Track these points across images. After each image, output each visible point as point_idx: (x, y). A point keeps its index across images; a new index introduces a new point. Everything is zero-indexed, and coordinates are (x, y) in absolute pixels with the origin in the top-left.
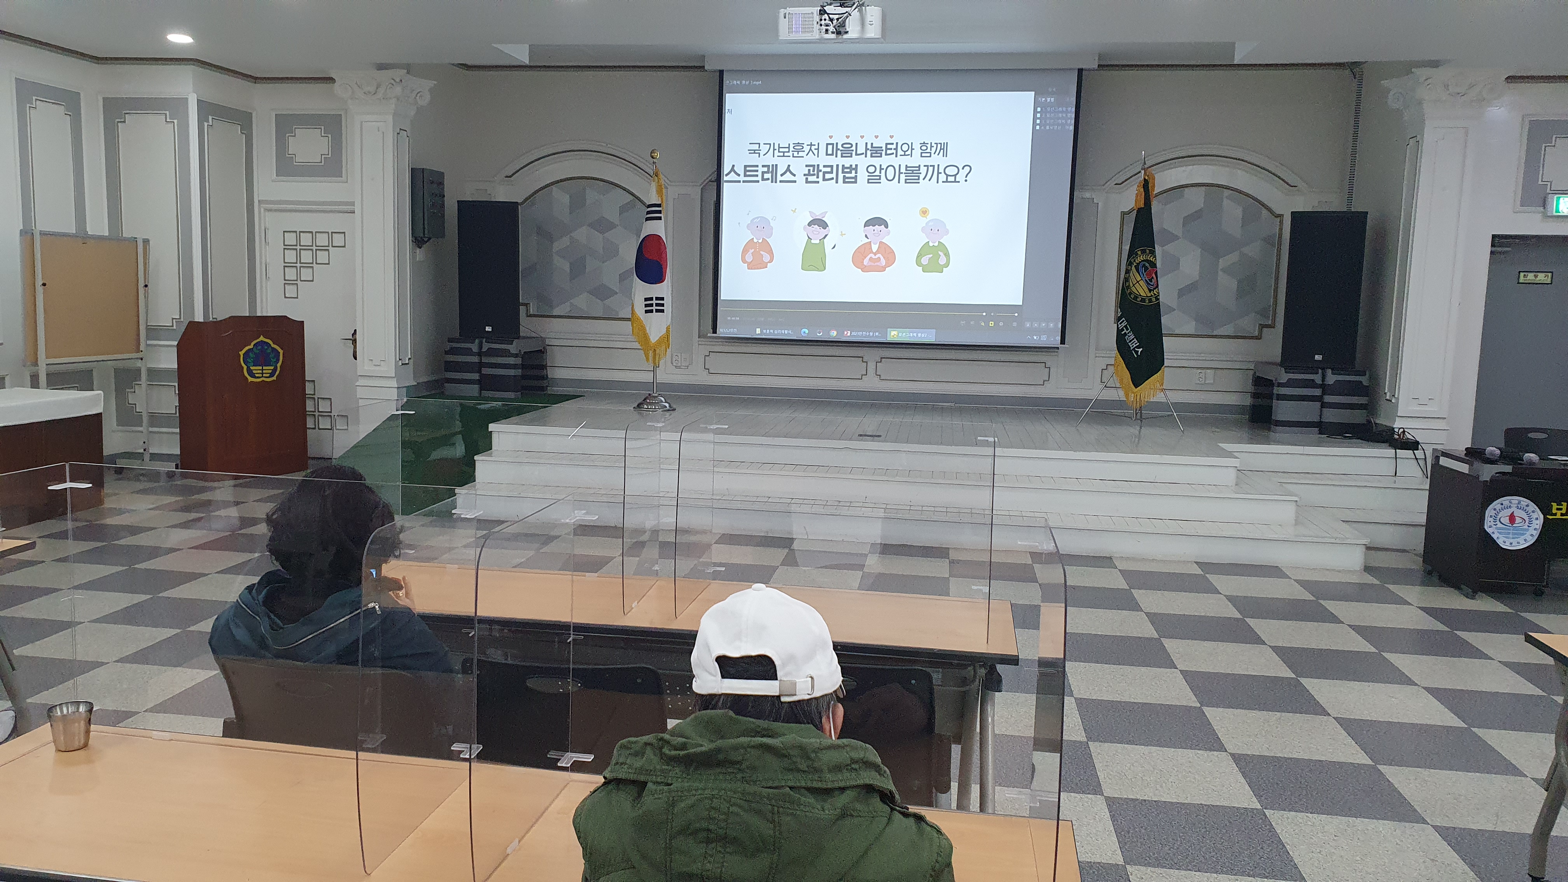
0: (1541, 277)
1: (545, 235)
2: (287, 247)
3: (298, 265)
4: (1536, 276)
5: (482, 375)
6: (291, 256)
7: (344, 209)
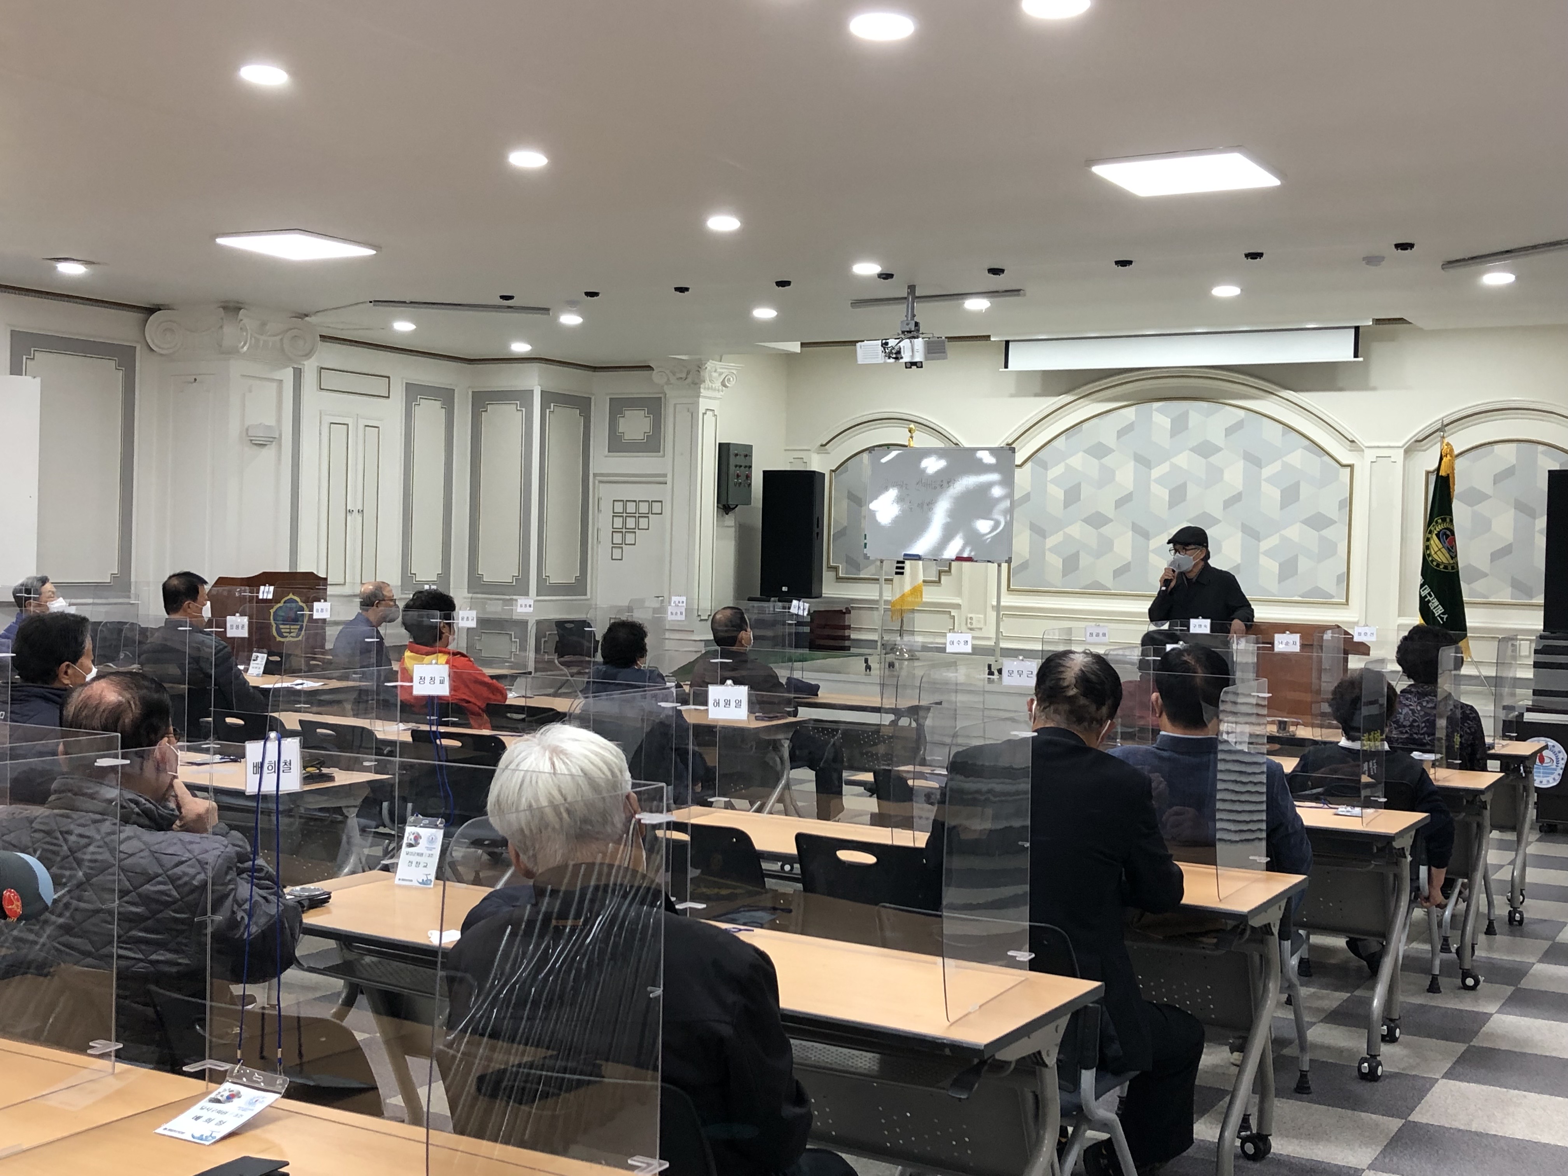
1: (856, 500)
2: (615, 515)
3: (624, 531)
6: (618, 523)
7: (660, 480)
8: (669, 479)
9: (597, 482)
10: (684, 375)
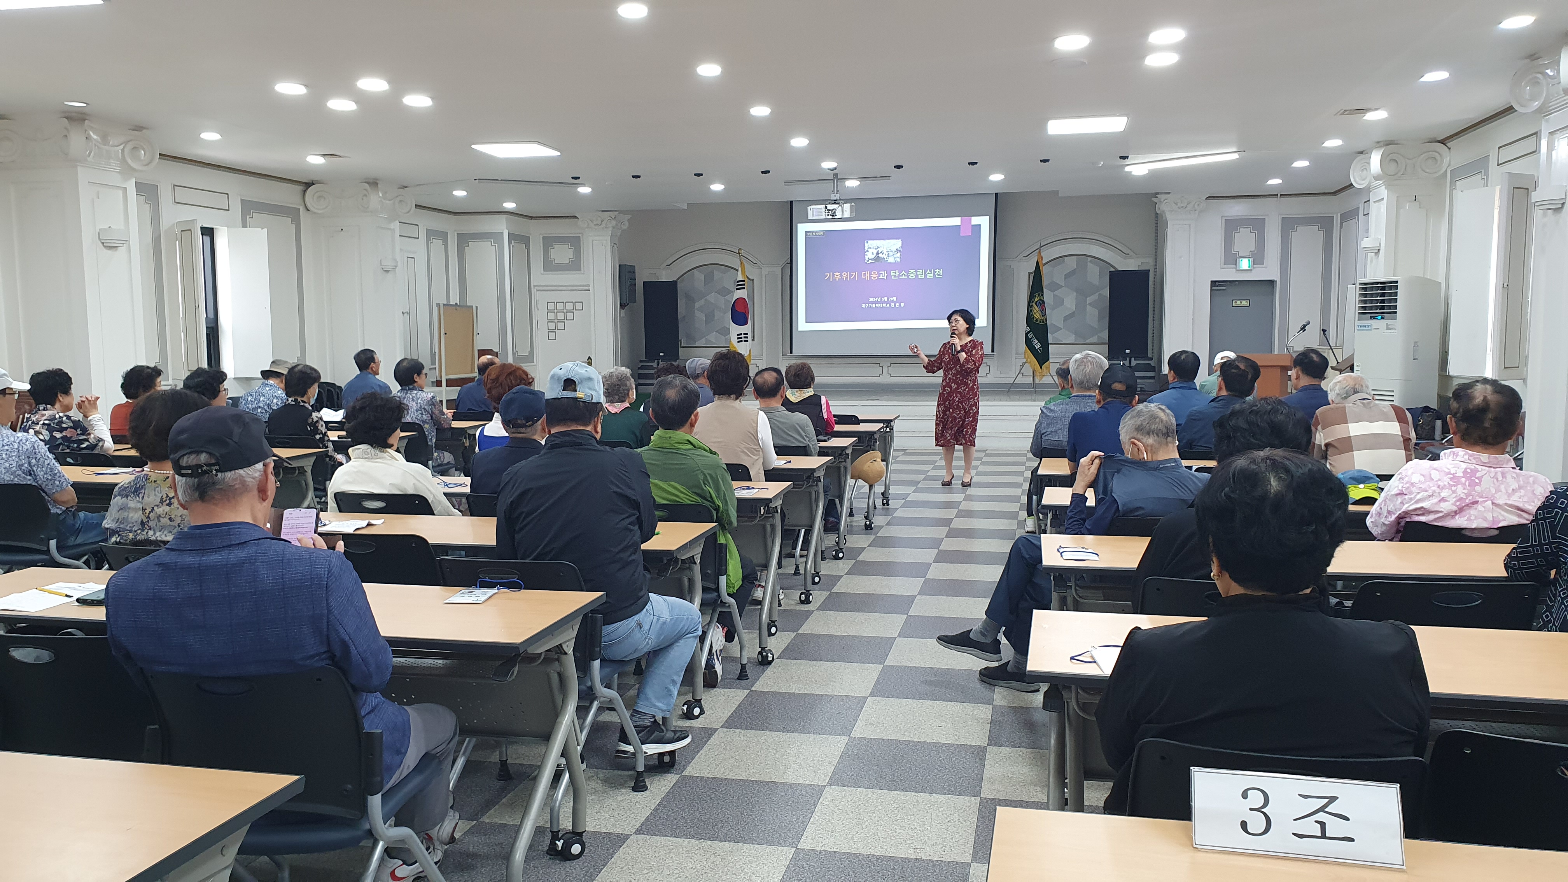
0: (1244, 303)
1: (690, 299)
2: (549, 311)
3: (556, 321)
4: (1241, 302)
6: (552, 316)
7: (583, 288)
9: (537, 290)
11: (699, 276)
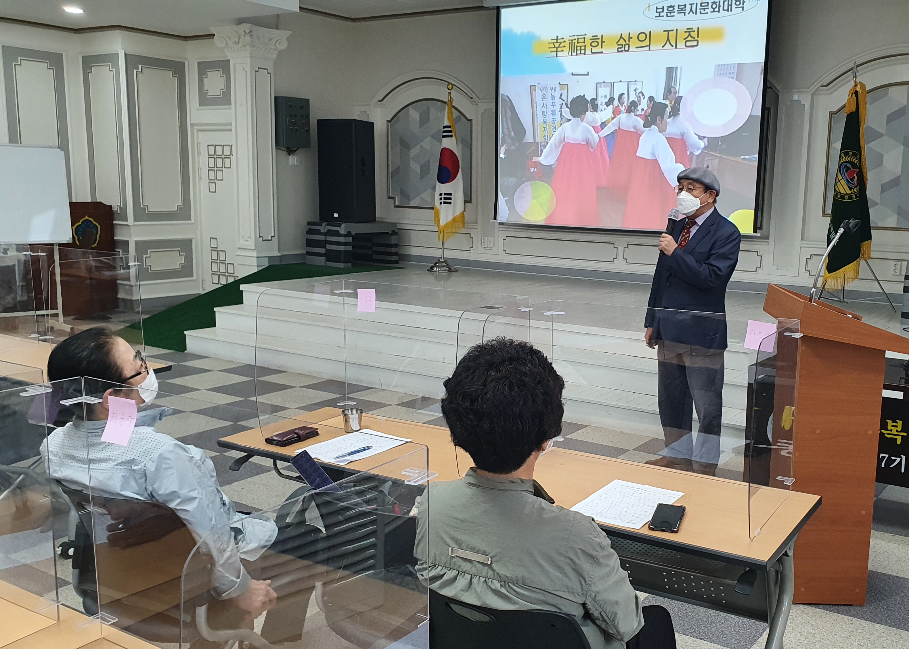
1: (405, 146)
2: (210, 157)
3: (215, 169)
5: (327, 250)
6: (212, 163)
7: (226, 128)
8: (233, 127)
9: (195, 130)
10: (236, 39)
11: (414, 114)
